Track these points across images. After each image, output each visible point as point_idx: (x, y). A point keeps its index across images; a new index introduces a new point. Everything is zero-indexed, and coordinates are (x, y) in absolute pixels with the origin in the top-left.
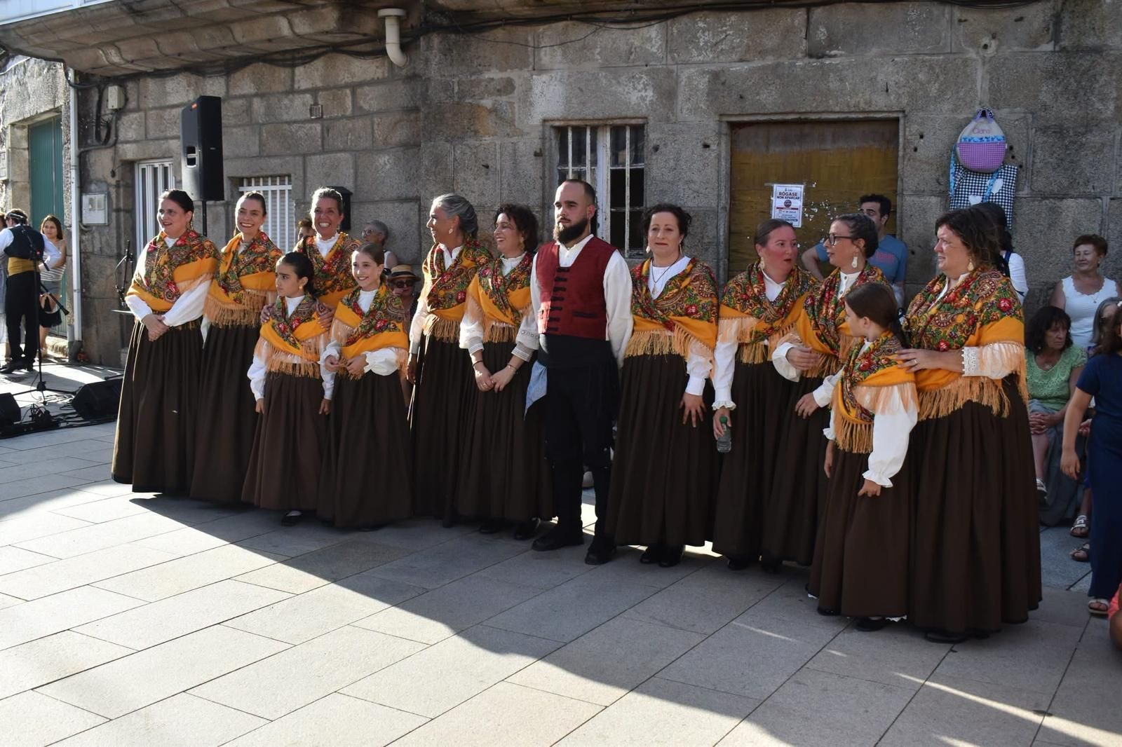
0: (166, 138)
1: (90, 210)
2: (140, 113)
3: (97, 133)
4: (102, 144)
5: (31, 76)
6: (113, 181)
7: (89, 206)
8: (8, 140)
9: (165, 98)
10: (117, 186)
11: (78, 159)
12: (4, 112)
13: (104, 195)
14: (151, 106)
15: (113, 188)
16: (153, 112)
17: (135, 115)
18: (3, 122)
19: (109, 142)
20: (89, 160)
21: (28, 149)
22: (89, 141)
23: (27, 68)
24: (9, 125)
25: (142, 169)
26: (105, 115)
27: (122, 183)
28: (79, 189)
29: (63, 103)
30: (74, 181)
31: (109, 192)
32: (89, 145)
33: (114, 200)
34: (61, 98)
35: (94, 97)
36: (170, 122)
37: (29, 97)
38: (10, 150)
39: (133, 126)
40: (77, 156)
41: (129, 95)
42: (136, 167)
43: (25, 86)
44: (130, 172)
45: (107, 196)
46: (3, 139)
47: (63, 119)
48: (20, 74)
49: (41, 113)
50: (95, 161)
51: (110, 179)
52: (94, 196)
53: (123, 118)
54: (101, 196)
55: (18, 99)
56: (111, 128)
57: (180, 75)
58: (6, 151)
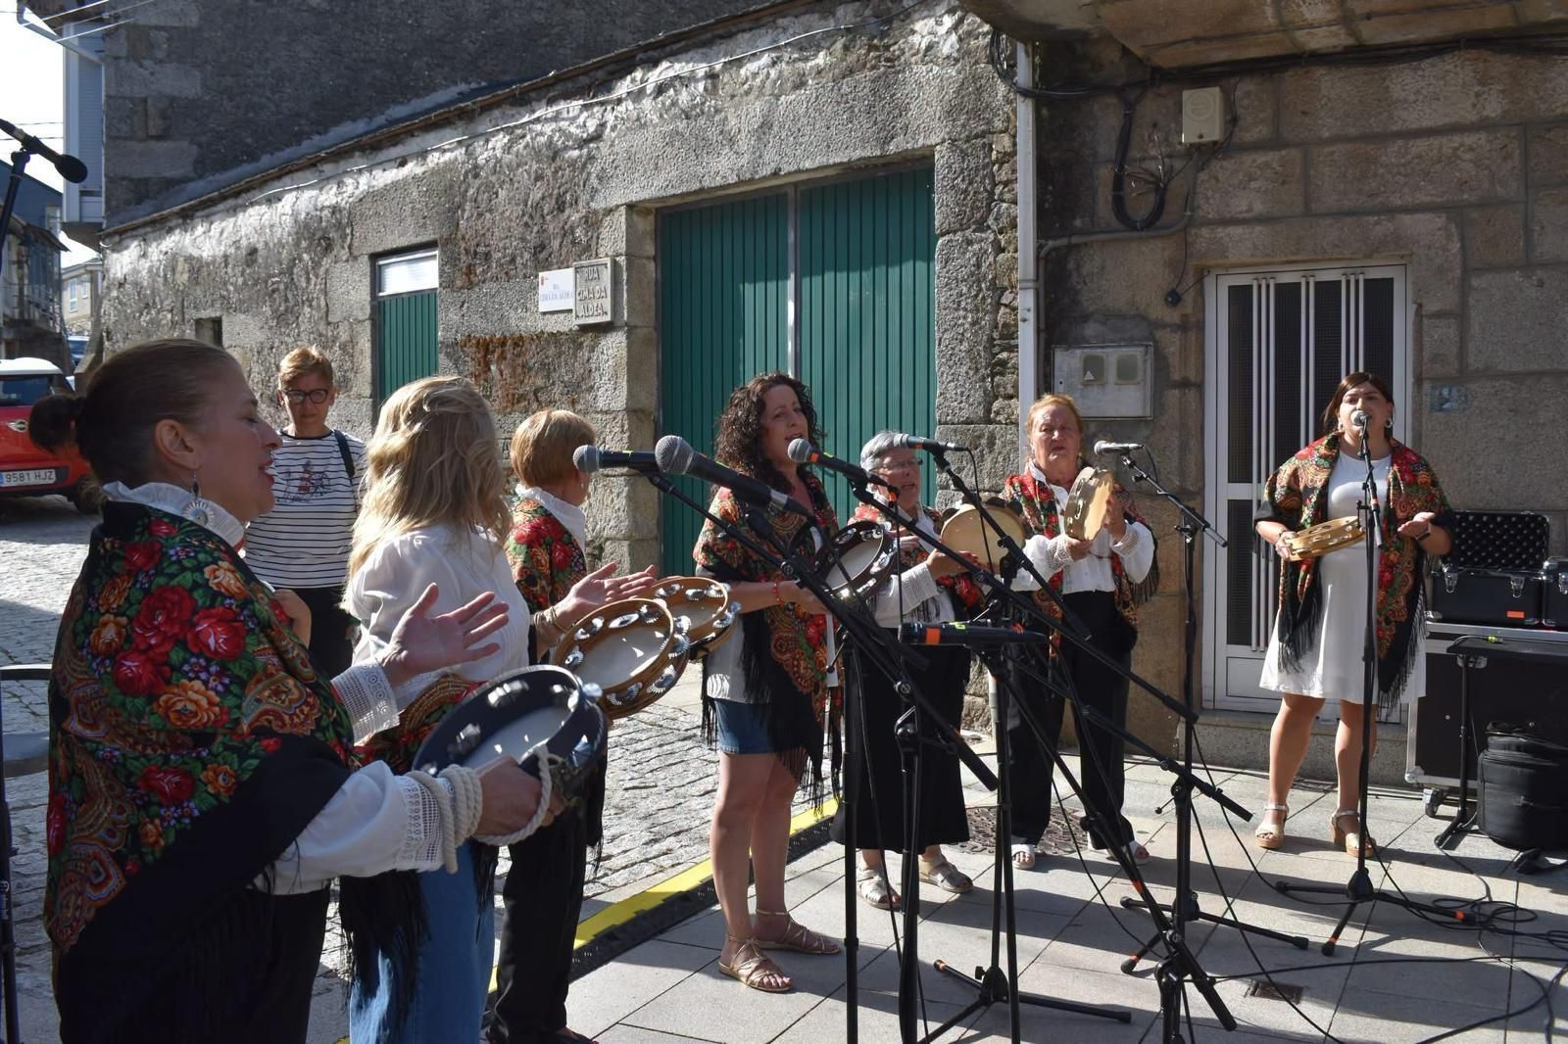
0: (1390, 211)
1: (1087, 384)
2: (1283, 152)
3: (1119, 203)
4: (1134, 229)
5: (747, 93)
6: (1172, 316)
7: (1085, 374)
8: (614, 238)
9: (1386, 114)
10: (1183, 327)
11: (1042, 263)
12: (594, 181)
13: (1141, 349)
14: (1326, 135)
15: (1172, 331)
16: (1339, 148)
17: (1262, 158)
18: (581, 204)
19: (1158, 224)
20: (1078, 267)
21: (655, 258)
22: (1078, 223)
23: (726, 78)
24: (618, 206)
25: (1230, 287)
26: (1143, 159)
27: (1193, 320)
28: (1042, 335)
29: (938, 140)
30: (1031, 316)
31: (1156, 342)
32: (1080, 232)
33: (1174, 361)
34: (929, 131)
35: (1106, 118)
36: (1402, 170)
37: (732, 141)
38: (622, 260)
39: (1253, 185)
40: (1038, 259)
41: (1240, 111)
42: (1209, 283)
43: (711, 118)
44: (1201, 294)
45: (1151, 350)
46: (584, 239)
47: (937, 177)
48: (684, 97)
49: (799, 171)
50: (1103, 268)
51: (1160, 311)
52: (1098, 352)
53: (1216, 165)
54: (1126, 351)
55: (669, 149)
56: (1165, 189)
57: (1447, 57)
58: (608, 261)
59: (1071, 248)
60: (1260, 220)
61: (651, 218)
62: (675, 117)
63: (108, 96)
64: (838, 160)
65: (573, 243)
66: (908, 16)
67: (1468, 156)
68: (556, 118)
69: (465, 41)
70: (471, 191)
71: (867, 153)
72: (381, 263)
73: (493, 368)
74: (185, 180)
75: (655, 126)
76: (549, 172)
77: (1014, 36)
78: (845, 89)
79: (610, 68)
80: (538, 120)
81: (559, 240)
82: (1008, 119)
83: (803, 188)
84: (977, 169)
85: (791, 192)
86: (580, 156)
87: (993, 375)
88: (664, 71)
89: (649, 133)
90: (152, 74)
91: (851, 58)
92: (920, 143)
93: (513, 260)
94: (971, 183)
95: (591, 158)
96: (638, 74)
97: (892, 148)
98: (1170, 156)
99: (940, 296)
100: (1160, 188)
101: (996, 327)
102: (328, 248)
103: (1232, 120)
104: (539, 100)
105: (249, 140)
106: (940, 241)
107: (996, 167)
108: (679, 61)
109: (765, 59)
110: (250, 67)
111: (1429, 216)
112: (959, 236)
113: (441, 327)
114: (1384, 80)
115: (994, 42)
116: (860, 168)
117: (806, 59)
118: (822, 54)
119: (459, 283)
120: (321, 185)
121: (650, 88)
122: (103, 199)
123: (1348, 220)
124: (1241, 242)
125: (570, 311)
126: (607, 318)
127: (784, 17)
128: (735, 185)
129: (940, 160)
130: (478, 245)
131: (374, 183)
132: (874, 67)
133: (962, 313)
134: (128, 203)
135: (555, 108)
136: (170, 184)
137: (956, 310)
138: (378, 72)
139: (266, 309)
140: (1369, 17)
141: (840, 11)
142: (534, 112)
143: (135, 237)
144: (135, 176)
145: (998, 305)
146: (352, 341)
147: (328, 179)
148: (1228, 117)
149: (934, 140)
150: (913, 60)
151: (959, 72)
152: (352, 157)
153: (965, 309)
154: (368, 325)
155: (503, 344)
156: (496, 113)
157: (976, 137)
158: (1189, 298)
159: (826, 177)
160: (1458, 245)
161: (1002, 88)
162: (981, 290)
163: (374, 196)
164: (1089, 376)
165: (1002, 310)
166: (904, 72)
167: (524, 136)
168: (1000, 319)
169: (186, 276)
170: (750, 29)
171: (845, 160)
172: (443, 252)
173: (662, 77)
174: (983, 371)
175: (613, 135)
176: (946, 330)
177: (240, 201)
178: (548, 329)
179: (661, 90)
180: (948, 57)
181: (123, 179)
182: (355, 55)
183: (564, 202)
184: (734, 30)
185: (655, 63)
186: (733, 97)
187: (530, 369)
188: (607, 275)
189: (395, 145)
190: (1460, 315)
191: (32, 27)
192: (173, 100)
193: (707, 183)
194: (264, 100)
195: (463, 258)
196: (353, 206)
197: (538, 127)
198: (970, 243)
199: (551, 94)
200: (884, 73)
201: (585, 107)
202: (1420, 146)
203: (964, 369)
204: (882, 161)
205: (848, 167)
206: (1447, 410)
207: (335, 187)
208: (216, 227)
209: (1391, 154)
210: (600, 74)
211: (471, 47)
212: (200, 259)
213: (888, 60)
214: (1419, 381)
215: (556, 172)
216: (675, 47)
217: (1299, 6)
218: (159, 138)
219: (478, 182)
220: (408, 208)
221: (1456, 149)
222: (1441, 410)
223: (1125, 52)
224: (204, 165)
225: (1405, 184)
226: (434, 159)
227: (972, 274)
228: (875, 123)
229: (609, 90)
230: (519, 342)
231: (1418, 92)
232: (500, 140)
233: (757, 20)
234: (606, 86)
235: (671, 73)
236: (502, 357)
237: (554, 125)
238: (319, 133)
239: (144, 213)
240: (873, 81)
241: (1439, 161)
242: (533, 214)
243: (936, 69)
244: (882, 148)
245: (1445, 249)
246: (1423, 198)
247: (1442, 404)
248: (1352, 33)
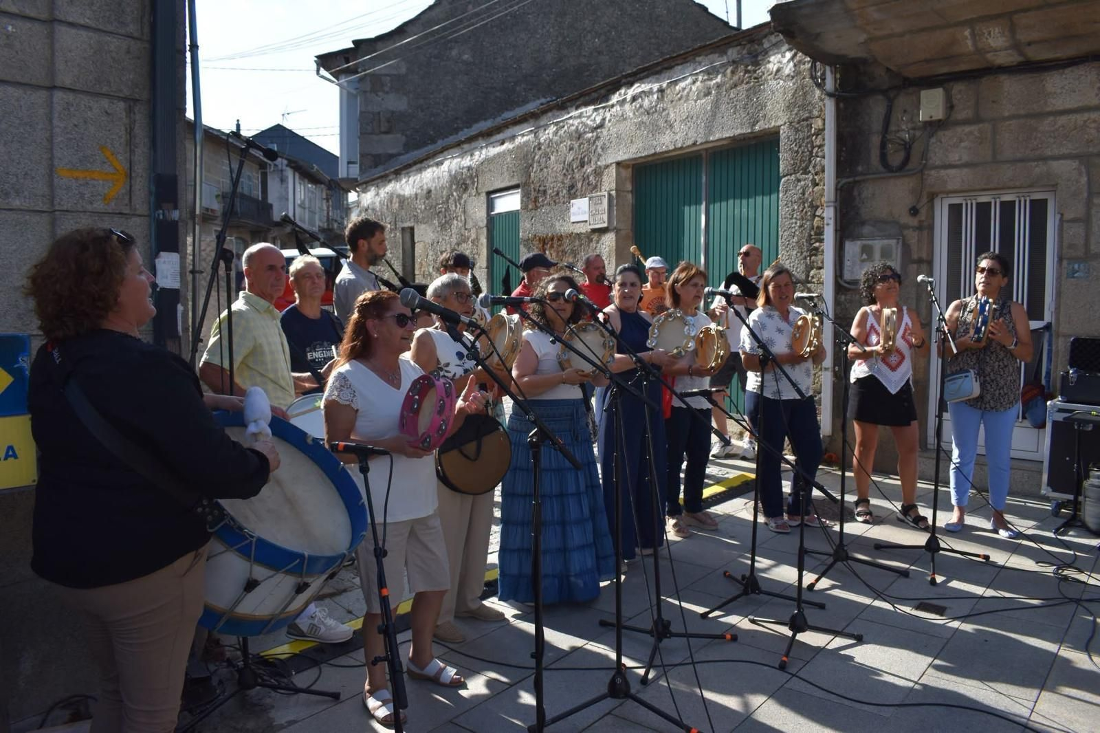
0: (1045, 159)
1: (863, 261)
2: (981, 125)
3: (883, 157)
4: (892, 171)
5: (680, 99)
6: (913, 222)
7: (862, 254)
8: (609, 181)
9: (1042, 102)
10: (920, 228)
11: (839, 192)
12: (599, 150)
13: (895, 241)
14: (1007, 114)
15: (914, 231)
16: (1013, 122)
17: (967, 129)
18: (592, 163)
19: (907, 167)
20: (860, 194)
21: (632, 192)
22: (860, 169)
23: (668, 91)
24: (611, 164)
25: (950, 205)
26: (898, 131)
27: (925, 224)
28: (838, 233)
29: (782, 123)
30: (832, 222)
31: (904, 237)
32: (862, 174)
33: (914, 248)
34: (777, 118)
35: (876, 109)
36: (1052, 135)
37: (671, 126)
38: (613, 193)
39: (963, 144)
40: (836, 189)
41: (955, 102)
42: (937, 203)
43: (660, 114)
44: (932, 208)
45: (901, 241)
46: (594, 182)
47: (781, 144)
48: (646, 103)
49: (707, 142)
50: (874, 195)
51: (906, 219)
52: (870, 242)
53: (940, 133)
54: (886, 242)
55: (638, 132)
56: (910, 147)
57: (1081, 67)
58: (606, 194)
59: (855, 182)
60: (966, 165)
61: (630, 170)
62: (642, 114)
63: (361, 112)
64: (728, 135)
65: (589, 184)
66: (767, 53)
67: (1093, 125)
68: (580, 116)
69: (544, 75)
70: (537, 157)
71: (744, 131)
72: (493, 196)
73: (547, 252)
74: (400, 154)
75: (631, 119)
76: (576, 146)
77: (824, 62)
78: (732, 95)
79: (609, 87)
80: (571, 118)
81: (581, 183)
82: (821, 110)
83: (710, 151)
84: (804, 139)
85: (704, 153)
86: (592, 137)
87: (811, 256)
88: (637, 88)
89: (628, 123)
90: (383, 99)
91: (736, 78)
92: (773, 124)
93: (558, 194)
94: (800, 147)
95: (598, 138)
96: (623, 91)
97: (757, 128)
98: (914, 129)
99: (783, 211)
100: (907, 147)
101: (813, 229)
102: (466, 189)
103: (950, 107)
104: (571, 106)
105: (432, 133)
106: (783, 180)
107: (814, 137)
108: (644, 83)
109: (690, 80)
110: (432, 93)
111: (1068, 162)
112: (793, 177)
113: (521, 231)
114: (1042, 81)
115: (813, 67)
116: (741, 140)
117: (711, 79)
118: (719, 76)
119: (530, 207)
120: (462, 156)
121: (629, 97)
122: (358, 165)
123: (1019, 165)
124: (954, 178)
125: (586, 221)
126: (605, 225)
127: (700, 56)
128: (674, 150)
129: (783, 135)
130: (540, 186)
131: (489, 154)
132: (747, 83)
133: (794, 221)
134: (371, 167)
135: (580, 111)
136: (391, 156)
137: (791, 219)
138: (498, 94)
139: (436, 222)
140: (1029, 44)
141: (730, 52)
142: (569, 113)
143: (373, 185)
144: (374, 153)
145: (814, 216)
146: (477, 239)
147: (466, 152)
148: (949, 105)
149: (780, 123)
150: (769, 78)
151: (794, 84)
152: (477, 140)
153: (796, 218)
154: (485, 229)
155: (552, 239)
156: (550, 114)
157: (803, 120)
158: (923, 212)
159: (723, 145)
160: (1086, 179)
161: (818, 92)
162: (805, 207)
163: (489, 161)
164: (865, 256)
165: (817, 219)
166: (764, 84)
167: (564, 127)
168: (815, 225)
169: (397, 205)
170: (682, 64)
171: (732, 135)
172: (523, 190)
173: (636, 92)
174: (805, 253)
175: (609, 124)
176: (785, 230)
177: (423, 165)
178: (575, 231)
179: (634, 99)
180: (788, 76)
181: (369, 155)
182: (486, 85)
183: (584, 162)
184: (673, 64)
185: (631, 84)
186: (672, 101)
187: (566, 253)
188: (605, 201)
189: (499, 133)
190: (1086, 221)
191: (322, 77)
192: (393, 112)
193: (658, 150)
194: (439, 111)
195: (533, 193)
196: (478, 166)
197: (571, 122)
198: (799, 181)
199: (578, 103)
200: (753, 86)
201: (595, 110)
202: (1062, 120)
203: (795, 252)
204: (751, 136)
205: (733, 139)
206: (1077, 277)
207: (469, 158)
208: (411, 179)
209: (1046, 125)
210: (603, 91)
211: (548, 78)
212: (404, 196)
213: (755, 78)
214: (1060, 259)
215: (580, 146)
216: (642, 75)
217: (987, 39)
218: (386, 133)
219: (540, 152)
220: (505, 167)
221: (1085, 122)
222: (1073, 277)
223: (888, 70)
224: (408, 147)
225: (1054, 143)
226: (519, 140)
227: (800, 198)
228: (748, 114)
229: (607, 101)
230: (560, 238)
231: (1062, 88)
232: (552, 129)
233: (685, 59)
234: (606, 98)
235: (640, 90)
236: (552, 247)
237: (579, 120)
238: (467, 128)
239: (379, 171)
240: (747, 91)
241: (1075, 128)
242: (568, 169)
243: (782, 82)
244: (752, 128)
245: (1078, 182)
246: (1064, 151)
247: (1074, 273)
248: (1021, 53)
